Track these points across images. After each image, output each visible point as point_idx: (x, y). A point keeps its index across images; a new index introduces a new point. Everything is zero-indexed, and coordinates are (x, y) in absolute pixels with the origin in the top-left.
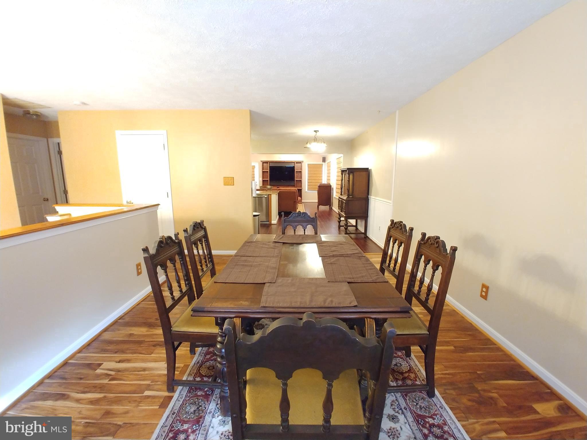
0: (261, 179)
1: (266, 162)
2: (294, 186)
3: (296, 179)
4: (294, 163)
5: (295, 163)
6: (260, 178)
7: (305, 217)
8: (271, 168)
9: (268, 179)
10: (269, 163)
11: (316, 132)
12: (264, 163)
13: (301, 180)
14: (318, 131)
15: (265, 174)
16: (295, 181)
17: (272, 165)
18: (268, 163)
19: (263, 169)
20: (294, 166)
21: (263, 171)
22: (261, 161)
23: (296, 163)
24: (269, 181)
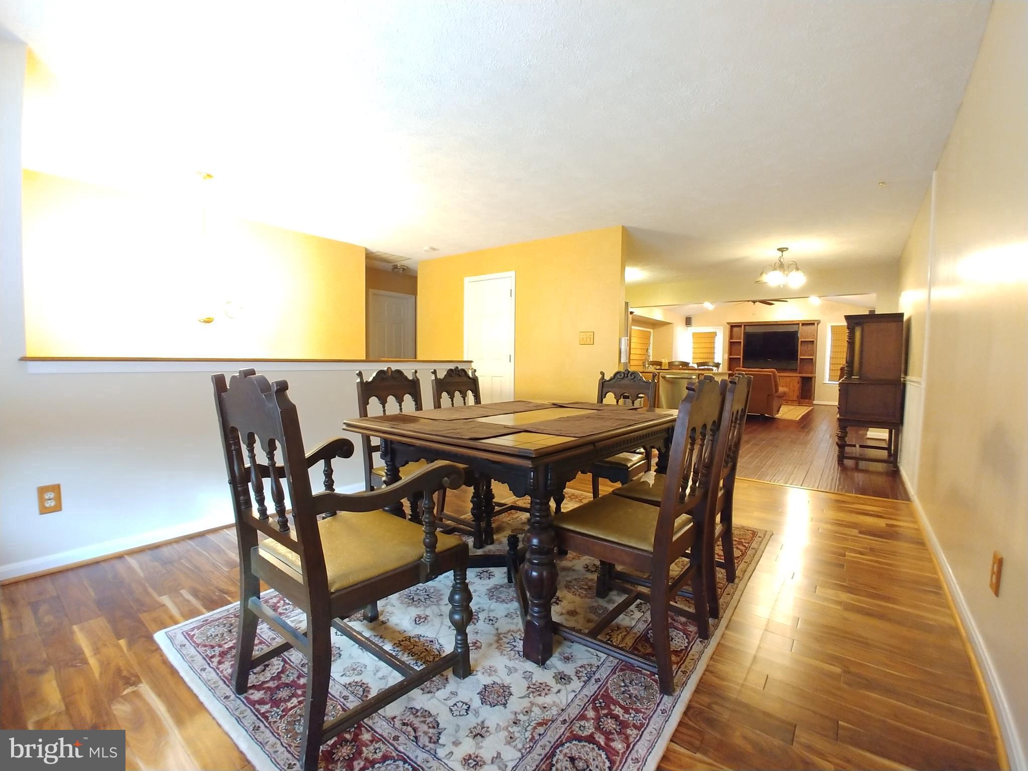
0: (726, 356)
1: (738, 325)
2: (797, 370)
3: (800, 357)
4: (797, 326)
5: (801, 324)
6: (724, 355)
7: (635, 379)
8: (748, 336)
9: (740, 355)
10: (743, 326)
11: (782, 252)
12: (733, 326)
13: (812, 359)
14: (787, 249)
15: (735, 347)
16: (799, 360)
17: (750, 330)
18: (741, 326)
19: (731, 337)
20: (797, 330)
21: (732, 341)
22: (728, 323)
23: (803, 324)
24: (741, 359)
